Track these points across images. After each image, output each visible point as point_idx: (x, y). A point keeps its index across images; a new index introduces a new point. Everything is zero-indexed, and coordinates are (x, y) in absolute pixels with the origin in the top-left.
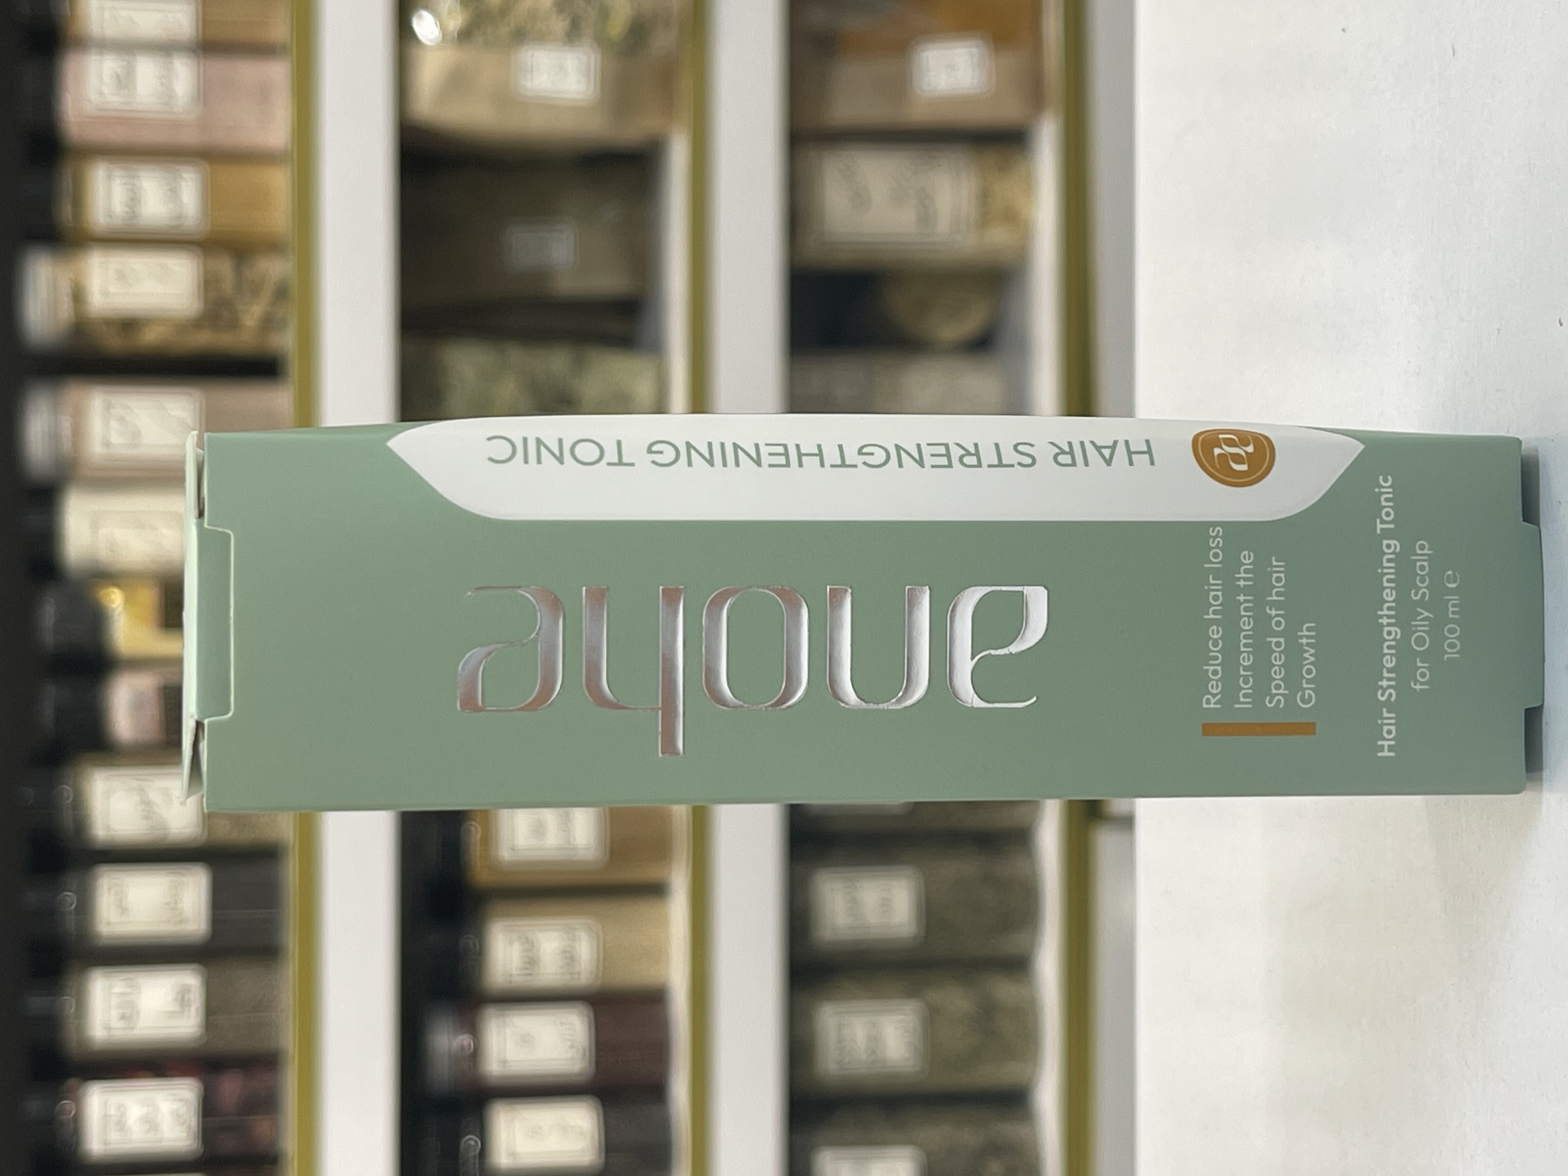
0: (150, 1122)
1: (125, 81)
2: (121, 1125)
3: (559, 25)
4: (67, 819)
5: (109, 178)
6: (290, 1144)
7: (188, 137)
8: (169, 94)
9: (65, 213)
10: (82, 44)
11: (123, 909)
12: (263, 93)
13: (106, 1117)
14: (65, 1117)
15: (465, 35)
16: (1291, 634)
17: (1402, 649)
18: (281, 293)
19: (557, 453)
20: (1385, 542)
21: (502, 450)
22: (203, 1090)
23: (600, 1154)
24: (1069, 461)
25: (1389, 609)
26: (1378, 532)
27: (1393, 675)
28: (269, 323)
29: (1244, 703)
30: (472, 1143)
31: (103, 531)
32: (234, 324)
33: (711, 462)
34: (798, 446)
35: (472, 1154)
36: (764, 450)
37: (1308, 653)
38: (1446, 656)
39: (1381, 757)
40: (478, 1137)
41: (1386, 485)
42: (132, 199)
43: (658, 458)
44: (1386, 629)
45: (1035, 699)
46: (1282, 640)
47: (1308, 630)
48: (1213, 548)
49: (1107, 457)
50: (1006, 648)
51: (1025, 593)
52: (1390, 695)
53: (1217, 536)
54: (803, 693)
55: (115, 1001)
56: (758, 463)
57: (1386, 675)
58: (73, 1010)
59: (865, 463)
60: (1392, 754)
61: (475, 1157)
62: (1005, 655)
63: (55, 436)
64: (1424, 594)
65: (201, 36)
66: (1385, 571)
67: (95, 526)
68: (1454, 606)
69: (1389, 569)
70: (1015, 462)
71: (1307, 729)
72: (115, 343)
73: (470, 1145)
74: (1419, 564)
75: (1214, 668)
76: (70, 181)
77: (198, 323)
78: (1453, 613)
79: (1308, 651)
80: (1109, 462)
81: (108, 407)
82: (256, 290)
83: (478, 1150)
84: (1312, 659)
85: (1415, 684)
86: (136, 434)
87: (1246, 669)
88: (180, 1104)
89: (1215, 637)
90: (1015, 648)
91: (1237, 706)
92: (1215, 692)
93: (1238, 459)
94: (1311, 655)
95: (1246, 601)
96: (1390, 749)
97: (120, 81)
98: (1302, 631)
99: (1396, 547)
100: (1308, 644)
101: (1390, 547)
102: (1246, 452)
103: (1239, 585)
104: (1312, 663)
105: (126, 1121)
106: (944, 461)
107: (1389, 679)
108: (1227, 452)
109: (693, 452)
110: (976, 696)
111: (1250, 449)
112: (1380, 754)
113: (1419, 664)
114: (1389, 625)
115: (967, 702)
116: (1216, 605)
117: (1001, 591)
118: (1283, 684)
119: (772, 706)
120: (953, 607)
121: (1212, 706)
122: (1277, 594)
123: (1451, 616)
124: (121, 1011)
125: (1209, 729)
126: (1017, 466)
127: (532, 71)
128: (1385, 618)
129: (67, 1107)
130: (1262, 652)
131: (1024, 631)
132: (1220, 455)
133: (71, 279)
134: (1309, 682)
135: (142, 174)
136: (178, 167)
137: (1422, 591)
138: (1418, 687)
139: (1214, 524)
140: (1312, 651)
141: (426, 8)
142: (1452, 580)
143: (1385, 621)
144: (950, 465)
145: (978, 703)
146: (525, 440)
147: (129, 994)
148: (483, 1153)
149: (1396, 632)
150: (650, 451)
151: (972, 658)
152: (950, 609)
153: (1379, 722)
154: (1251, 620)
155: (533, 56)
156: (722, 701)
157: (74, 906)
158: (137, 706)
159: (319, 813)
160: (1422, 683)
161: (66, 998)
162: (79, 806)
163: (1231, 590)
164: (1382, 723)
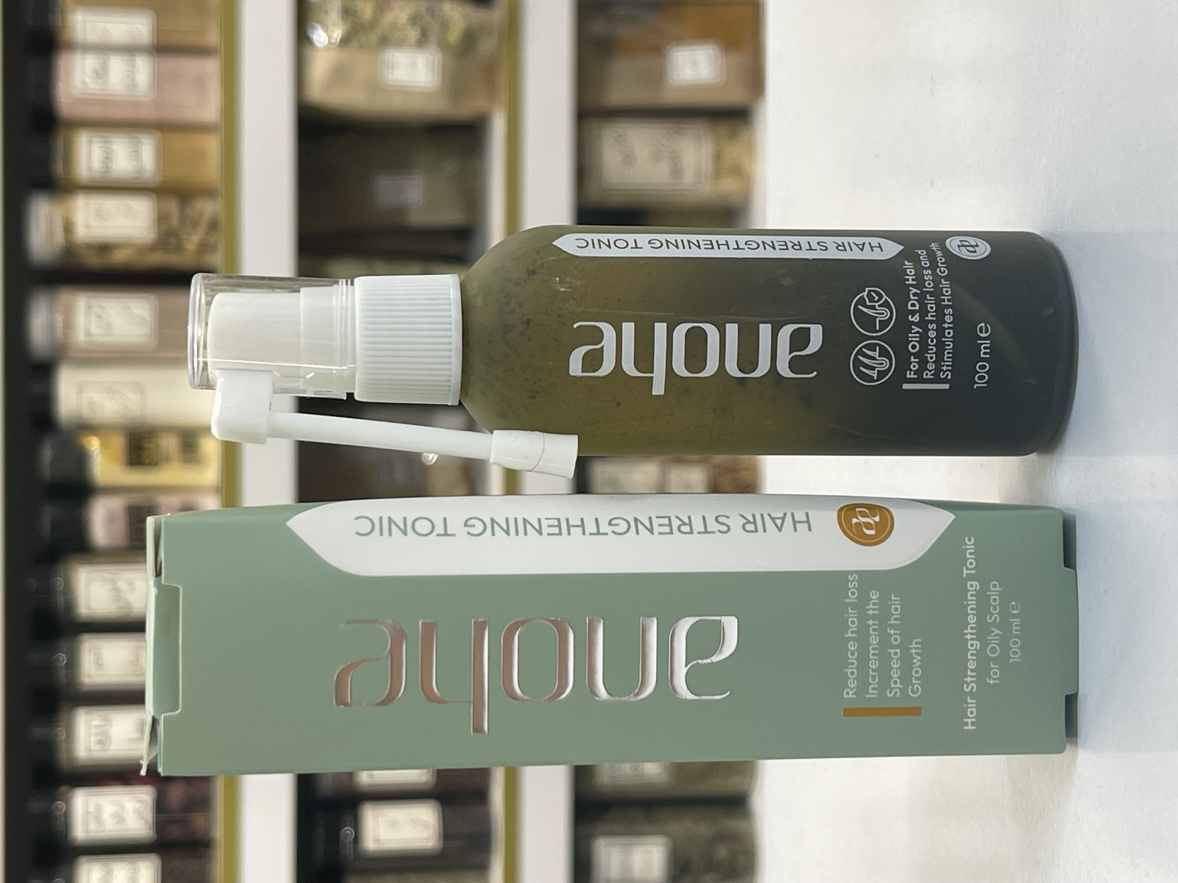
0: (120, 818)
1: (101, 74)
2: (98, 819)
3: (413, 34)
4: (60, 600)
5: (90, 142)
6: (219, 833)
7: (146, 114)
8: (132, 84)
9: (59, 168)
10: (71, 46)
11: (99, 665)
12: (201, 82)
13: (87, 813)
14: (58, 813)
15: (345, 41)
16: (904, 647)
17: (981, 655)
18: (213, 226)
19: (402, 527)
20: (969, 583)
21: (366, 527)
22: (156, 794)
23: (440, 840)
24: (753, 529)
25: (972, 628)
26: (965, 576)
27: (974, 674)
28: (204, 248)
29: (872, 693)
30: (349, 832)
31: (84, 396)
32: (179, 248)
33: (508, 532)
34: (567, 520)
35: (348, 840)
36: (544, 523)
37: (917, 659)
38: (1011, 661)
39: (967, 730)
40: (352, 828)
41: (970, 543)
42: (107, 158)
43: (472, 530)
44: (970, 642)
45: (729, 693)
46: (898, 651)
47: (916, 643)
48: (851, 588)
49: (779, 525)
50: (710, 658)
51: (722, 621)
52: (973, 687)
53: (854, 580)
54: (570, 691)
55: (93, 731)
56: (540, 532)
57: (969, 673)
58: (64, 737)
59: (613, 532)
60: (974, 728)
61: (350, 842)
62: (709, 663)
63: (51, 328)
64: (996, 618)
65: (155, 42)
66: (969, 602)
67: (80, 390)
68: (1016, 626)
69: (972, 602)
70: (715, 530)
71: (915, 711)
72: (94, 261)
73: (347, 834)
74: (992, 597)
75: (852, 671)
76: (62, 144)
77: (153, 247)
78: (1016, 631)
79: (915, 658)
80: (780, 529)
81: (89, 307)
82: (195, 224)
83: (352, 838)
84: (919, 663)
85: (990, 680)
86: (109, 326)
87: (873, 670)
88: (140, 804)
89: (853, 648)
90: (715, 659)
91: (867, 696)
92: (852, 686)
93: (868, 526)
94: (918, 661)
95: (873, 625)
96: (973, 724)
97: (98, 74)
98: (912, 644)
99: (976, 586)
100: (916, 654)
101: (973, 586)
102: (875, 522)
103: (869, 614)
104: (919, 667)
105: (101, 816)
106: (667, 530)
107: (972, 677)
108: (861, 521)
109: (495, 525)
110: (688, 692)
111: (877, 519)
112: (965, 728)
113: (992, 666)
114: (972, 639)
115: (683, 696)
116: (853, 628)
117: (706, 620)
118: (898, 681)
119: (549, 699)
120: (672, 632)
121: (850, 696)
122: (896, 619)
123: (1014, 633)
124: (98, 738)
125: (849, 712)
126: (718, 533)
127: (393, 67)
128: (969, 635)
129: (60, 807)
130: (885, 659)
131: (722, 646)
132: (856, 523)
133: (63, 216)
134: (916, 679)
135: (113, 140)
136: (138, 135)
137: (995, 616)
138: (992, 682)
139: (852, 572)
140: (919, 658)
141: (318, 22)
142: (1015, 609)
143: (969, 637)
144: (671, 533)
145: (690, 696)
146: (381, 519)
147: (105, 725)
148: (357, 839)
149: (977, 644)
150: (466, 525)
151: (686, 666)
152: (671, 633)
153: (965, 706)
154: (877, 637)
155: (393, 56)
156: (514, 697)
157: (65, 662)
158: (110, 520)
159: (240, 776)
160: (994, 679)
161: (60, 728)
162: (69, 590)
163: (863, 618)
164: (967, 706)
